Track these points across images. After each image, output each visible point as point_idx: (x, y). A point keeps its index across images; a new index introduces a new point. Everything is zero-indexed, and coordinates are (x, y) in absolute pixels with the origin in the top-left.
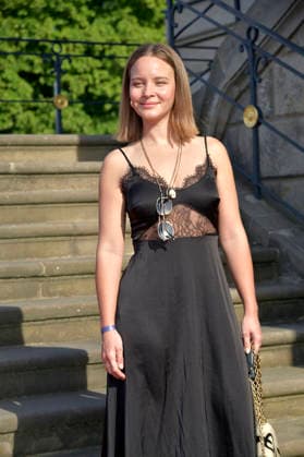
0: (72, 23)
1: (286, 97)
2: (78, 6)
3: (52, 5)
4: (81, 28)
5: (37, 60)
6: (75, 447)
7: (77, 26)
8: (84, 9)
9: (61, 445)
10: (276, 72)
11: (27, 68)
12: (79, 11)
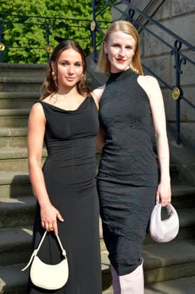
0: (81, 13)
1: (150, 47)
2: (84, 5)
3: (71, 4)
4: (85, 16)
5: (64, 32)
6: (10, 227)
7: (83, 15)
8: (87, 7)
9: (2, 225)
10: (145, 34)
11: (59, 36)
12: (85, 8)
